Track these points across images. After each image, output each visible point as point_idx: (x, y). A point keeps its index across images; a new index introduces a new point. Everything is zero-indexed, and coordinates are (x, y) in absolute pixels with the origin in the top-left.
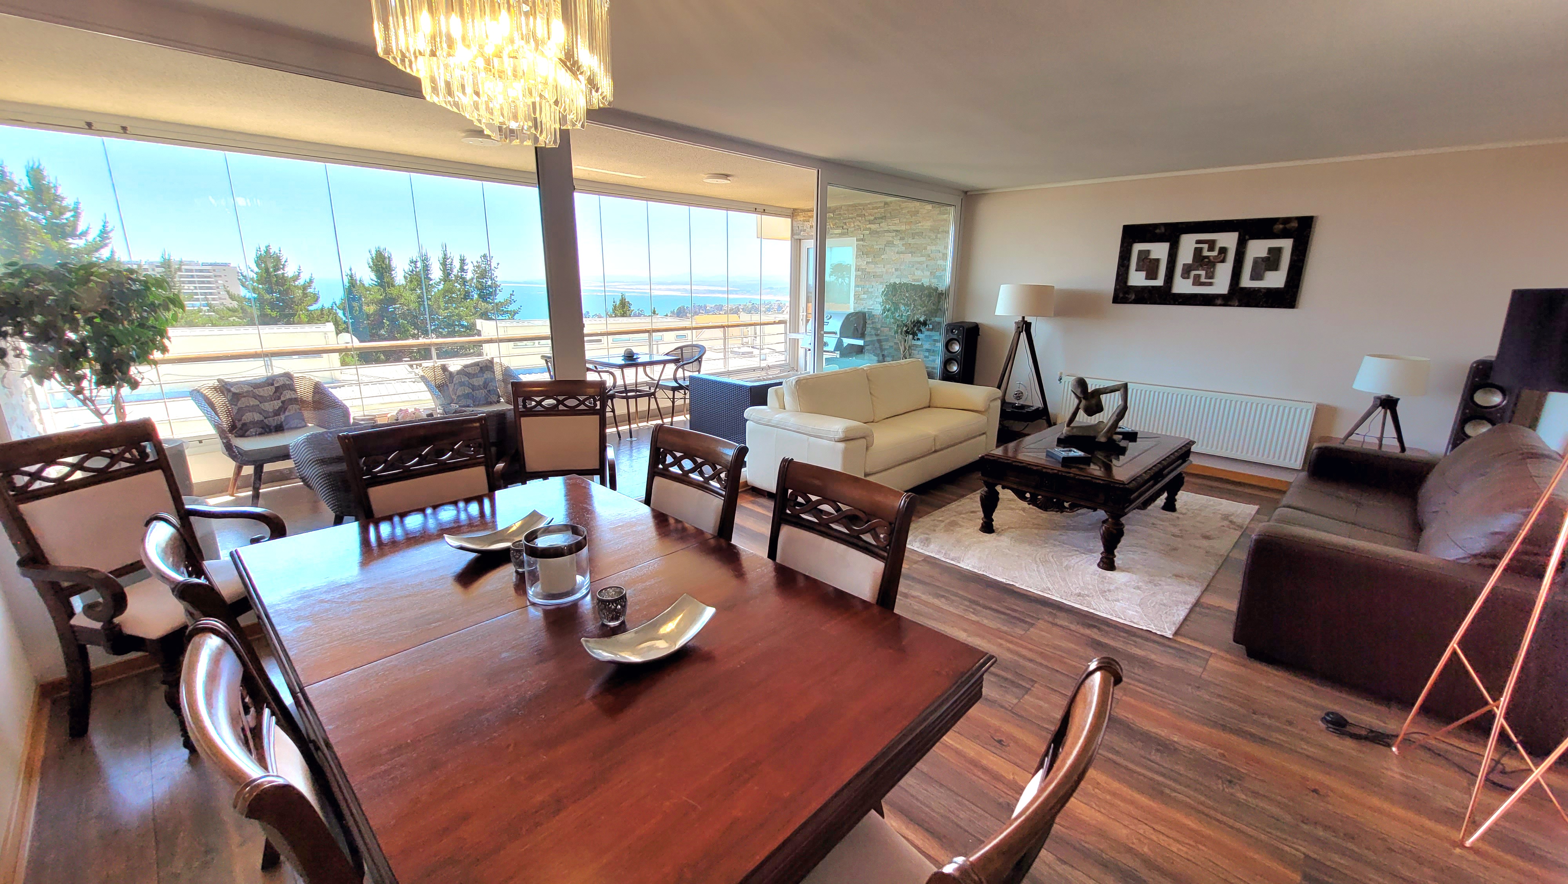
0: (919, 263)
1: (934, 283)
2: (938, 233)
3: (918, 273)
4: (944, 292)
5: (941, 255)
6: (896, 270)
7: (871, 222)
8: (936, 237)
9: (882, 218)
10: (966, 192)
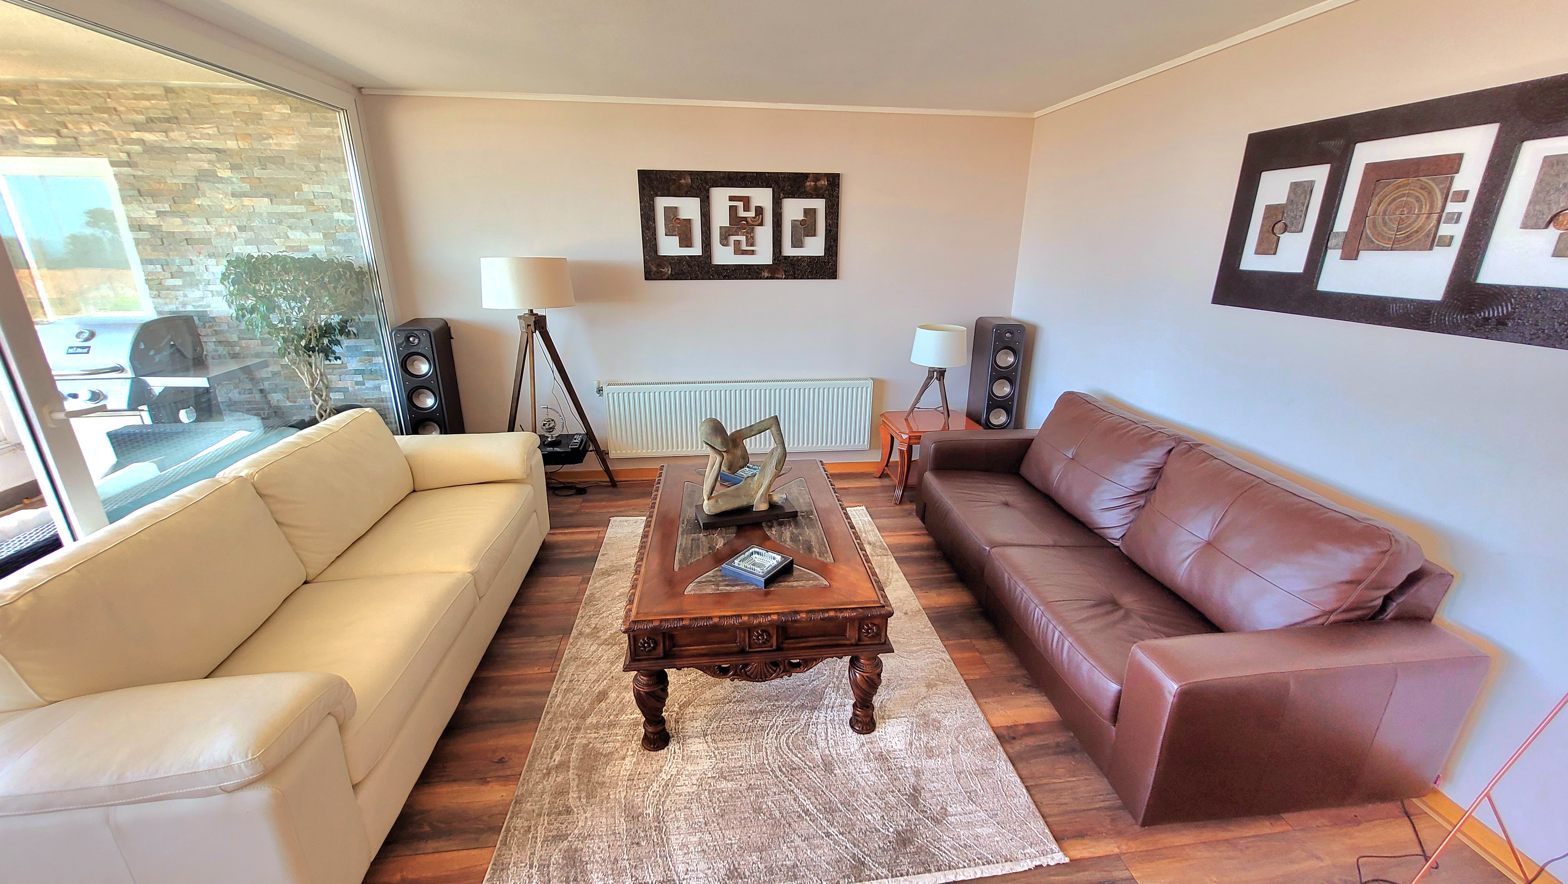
0: (293, 216)
1: (340, 254)
2: (320, 160)
3: (297, 236)
4: (366, 269)
5: (337, 202)
6: (241, 229)
7: (138, 127)
8: (317, 167)
9: (168, 120)
10: (360, 89)
